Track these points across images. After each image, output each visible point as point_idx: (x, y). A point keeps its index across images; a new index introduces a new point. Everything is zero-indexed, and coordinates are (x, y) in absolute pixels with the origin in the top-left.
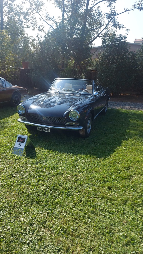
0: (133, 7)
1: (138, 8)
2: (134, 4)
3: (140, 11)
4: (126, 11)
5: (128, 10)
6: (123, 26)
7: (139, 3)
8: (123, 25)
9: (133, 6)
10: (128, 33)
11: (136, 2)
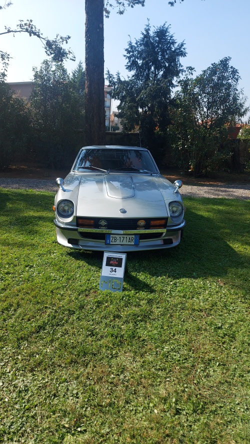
0: (19, 27)
1: (27, 30)
2: (19, 23)
3: (30, 35)
4: (9, 31)
5: (12, 31)
6: (8, 55)
7: (28, 23)
8: (8, 53)
9: (18, 25)
10: (6, 68)
11: (22, 21)
